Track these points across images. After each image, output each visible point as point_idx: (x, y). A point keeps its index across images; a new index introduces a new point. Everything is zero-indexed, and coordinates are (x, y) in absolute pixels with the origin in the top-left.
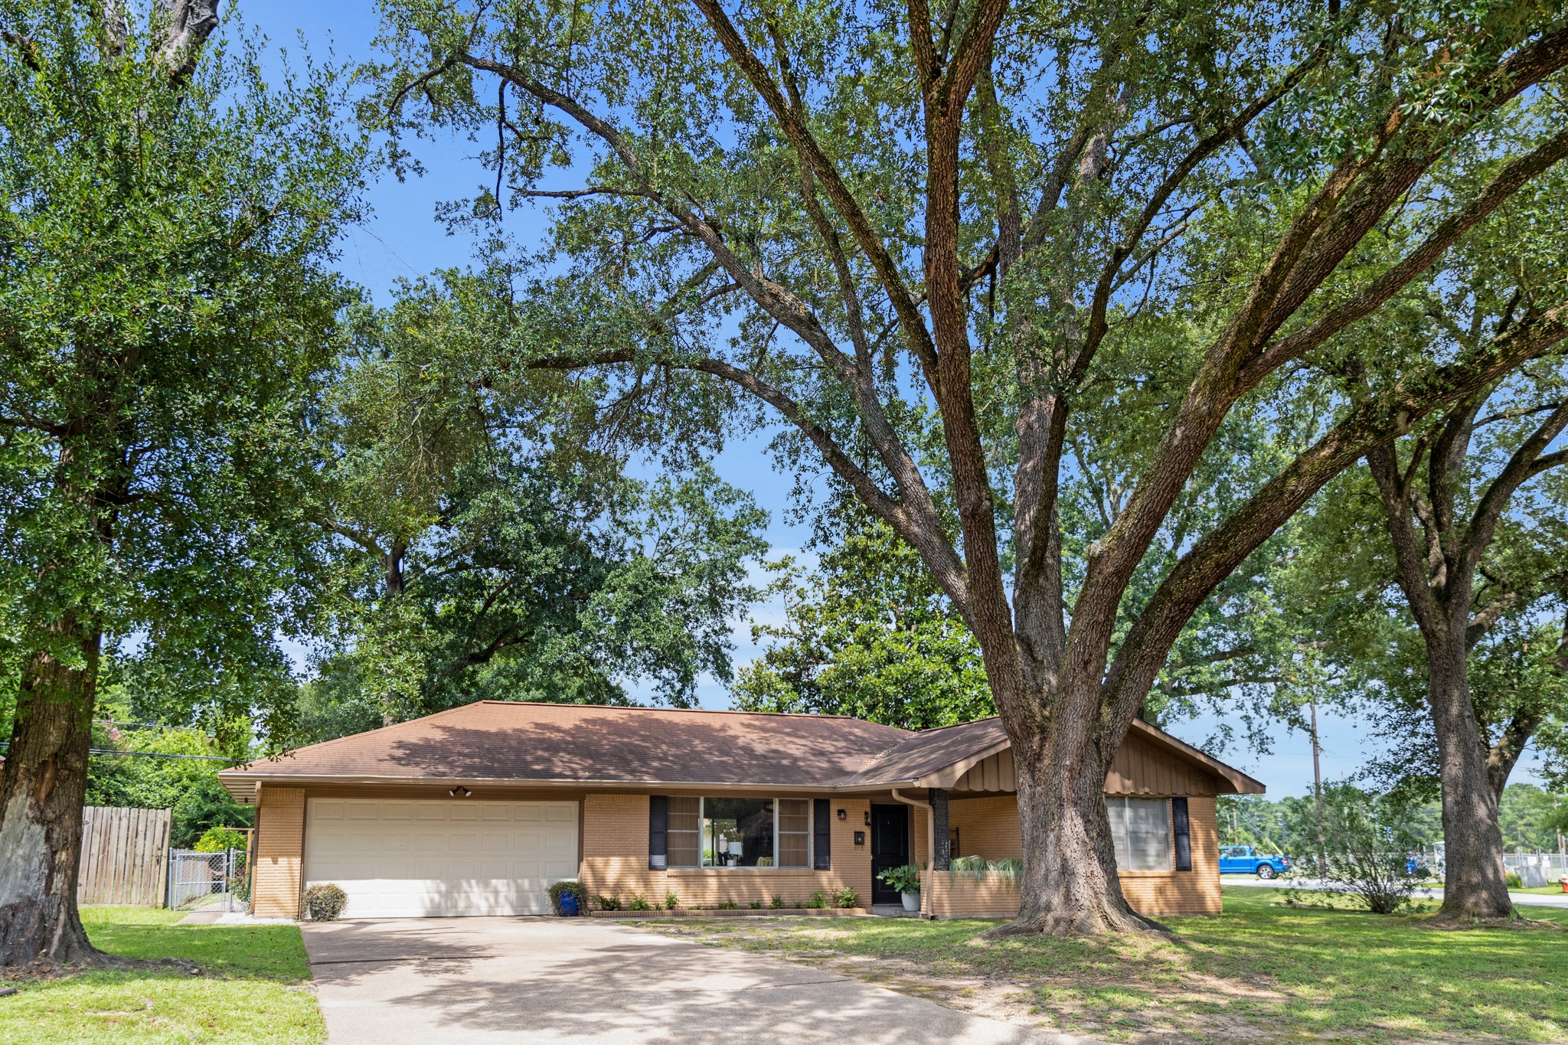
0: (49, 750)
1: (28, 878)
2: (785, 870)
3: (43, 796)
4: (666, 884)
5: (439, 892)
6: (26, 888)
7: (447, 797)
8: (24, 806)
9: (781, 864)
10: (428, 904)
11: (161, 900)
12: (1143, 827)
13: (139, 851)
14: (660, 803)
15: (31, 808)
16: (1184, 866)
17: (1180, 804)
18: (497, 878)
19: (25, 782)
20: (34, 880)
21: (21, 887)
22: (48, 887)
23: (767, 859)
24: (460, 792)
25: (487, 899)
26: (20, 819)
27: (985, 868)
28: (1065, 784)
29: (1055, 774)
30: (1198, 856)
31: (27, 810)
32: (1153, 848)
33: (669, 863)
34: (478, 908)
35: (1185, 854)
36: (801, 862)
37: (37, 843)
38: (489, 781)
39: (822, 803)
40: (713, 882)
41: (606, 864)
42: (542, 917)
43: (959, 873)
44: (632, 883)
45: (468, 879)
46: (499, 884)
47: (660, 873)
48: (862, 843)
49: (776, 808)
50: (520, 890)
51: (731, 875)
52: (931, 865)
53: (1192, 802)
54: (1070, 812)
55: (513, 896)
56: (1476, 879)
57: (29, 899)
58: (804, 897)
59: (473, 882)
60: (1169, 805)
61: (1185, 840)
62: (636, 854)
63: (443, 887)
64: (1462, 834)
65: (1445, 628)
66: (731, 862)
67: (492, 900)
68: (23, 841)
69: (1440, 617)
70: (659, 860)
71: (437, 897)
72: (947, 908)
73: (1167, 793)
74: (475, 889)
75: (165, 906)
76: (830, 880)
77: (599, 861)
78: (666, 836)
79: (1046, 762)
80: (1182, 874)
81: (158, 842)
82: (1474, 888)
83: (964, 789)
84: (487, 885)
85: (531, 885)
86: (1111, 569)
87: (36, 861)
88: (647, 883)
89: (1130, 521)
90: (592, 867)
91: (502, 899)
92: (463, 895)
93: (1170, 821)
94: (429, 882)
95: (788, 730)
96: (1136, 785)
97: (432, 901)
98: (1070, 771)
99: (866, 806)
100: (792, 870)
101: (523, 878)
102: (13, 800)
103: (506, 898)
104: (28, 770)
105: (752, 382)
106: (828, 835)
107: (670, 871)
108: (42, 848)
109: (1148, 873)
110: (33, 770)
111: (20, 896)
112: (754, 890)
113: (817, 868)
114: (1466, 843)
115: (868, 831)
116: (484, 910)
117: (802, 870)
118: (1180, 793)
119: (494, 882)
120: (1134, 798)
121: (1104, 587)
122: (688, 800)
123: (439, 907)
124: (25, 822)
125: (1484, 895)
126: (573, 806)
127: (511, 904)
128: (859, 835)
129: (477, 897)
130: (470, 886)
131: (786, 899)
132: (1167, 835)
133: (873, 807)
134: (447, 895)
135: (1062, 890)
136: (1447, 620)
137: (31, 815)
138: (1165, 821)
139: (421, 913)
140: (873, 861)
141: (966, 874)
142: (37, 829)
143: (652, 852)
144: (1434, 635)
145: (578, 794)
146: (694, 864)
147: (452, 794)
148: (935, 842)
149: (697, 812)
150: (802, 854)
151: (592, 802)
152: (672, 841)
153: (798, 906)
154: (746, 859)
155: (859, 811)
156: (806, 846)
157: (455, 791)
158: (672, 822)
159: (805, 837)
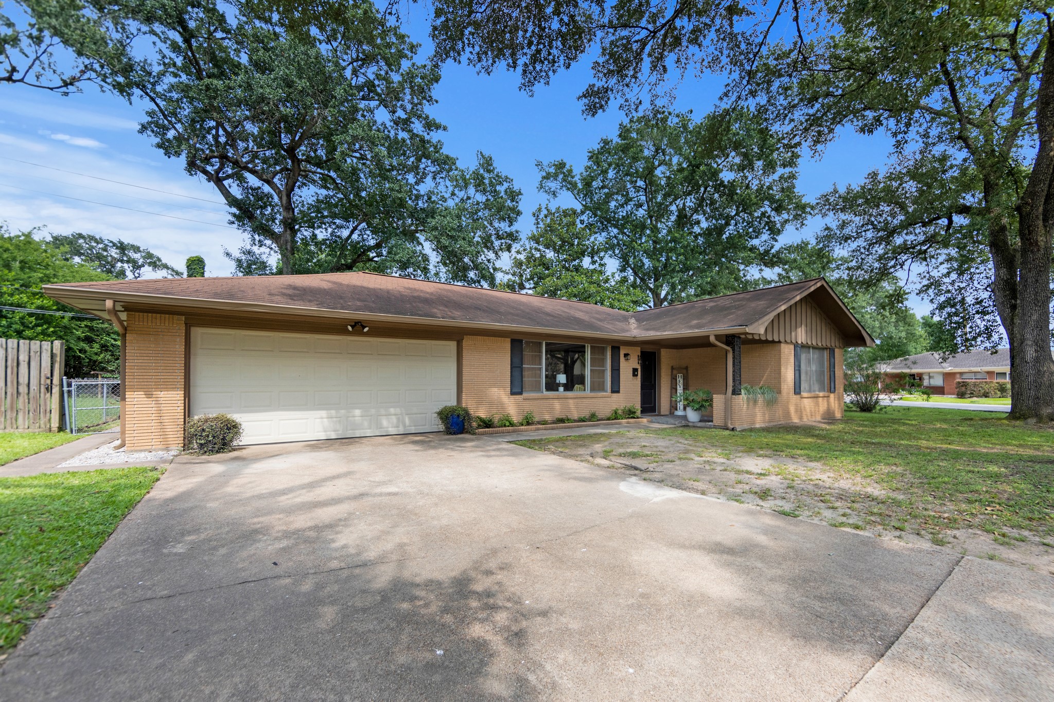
2: (593, 394)
4: (522, 405)
7: (347, 332)
9: (592, 390)
11: (55, 424)
13: (23, 379)
14: (517, 343)
16: (832, 391)
17: (832, 351)
23: (581, 386)
33: (524, 390)
35: (832, 384)
36: (602, 388)
39: (616, 347)
47: (517, 397)
48: (637, 375)
49: (587, 351)
50: (410, 414)
51: (564, 398)
52: (730, 391)
58: (607, 412)
60: (827, 353)
62: (502, 384)
66: (561, 389)
69: (1043, 232)
70: (517, 388)
73: (828, 345)
75: (61, 429)
76: (620, 400)
78: (521, 369)
80: (831, 395)
81: (46, 371)
93: (826, 363)
96: (818, 340)
99: (638, 350)
100: (599, 394)
106: (619, 370)
107: (524, 396)
109: (820, 395)
113: (613, 392)
115: (639, 367)
117: (604, 394)
118: (833, 345)
120: (815, 348)
122: (535, 340)
126: (453, 345)
128: (635, 370)
131: (600, 415)
132: (824, 371)
133: (642, 352)
138: (823, 364)
140: (641, 387)
143: (512, 382)
144: (1037, 244)
145: (457, 335)
146: (539, 390)
147: (350, 328)
148: (734, 375)
149: (540, 352)
150: (604, 382)
151: (466, 342)
152: (526, 373)
153: (608, 419)
154: (569, 387)
155: (635, 353)
156: (603, 377)
157: (353, 327)
158: (526, 359)
159: (603, 371)
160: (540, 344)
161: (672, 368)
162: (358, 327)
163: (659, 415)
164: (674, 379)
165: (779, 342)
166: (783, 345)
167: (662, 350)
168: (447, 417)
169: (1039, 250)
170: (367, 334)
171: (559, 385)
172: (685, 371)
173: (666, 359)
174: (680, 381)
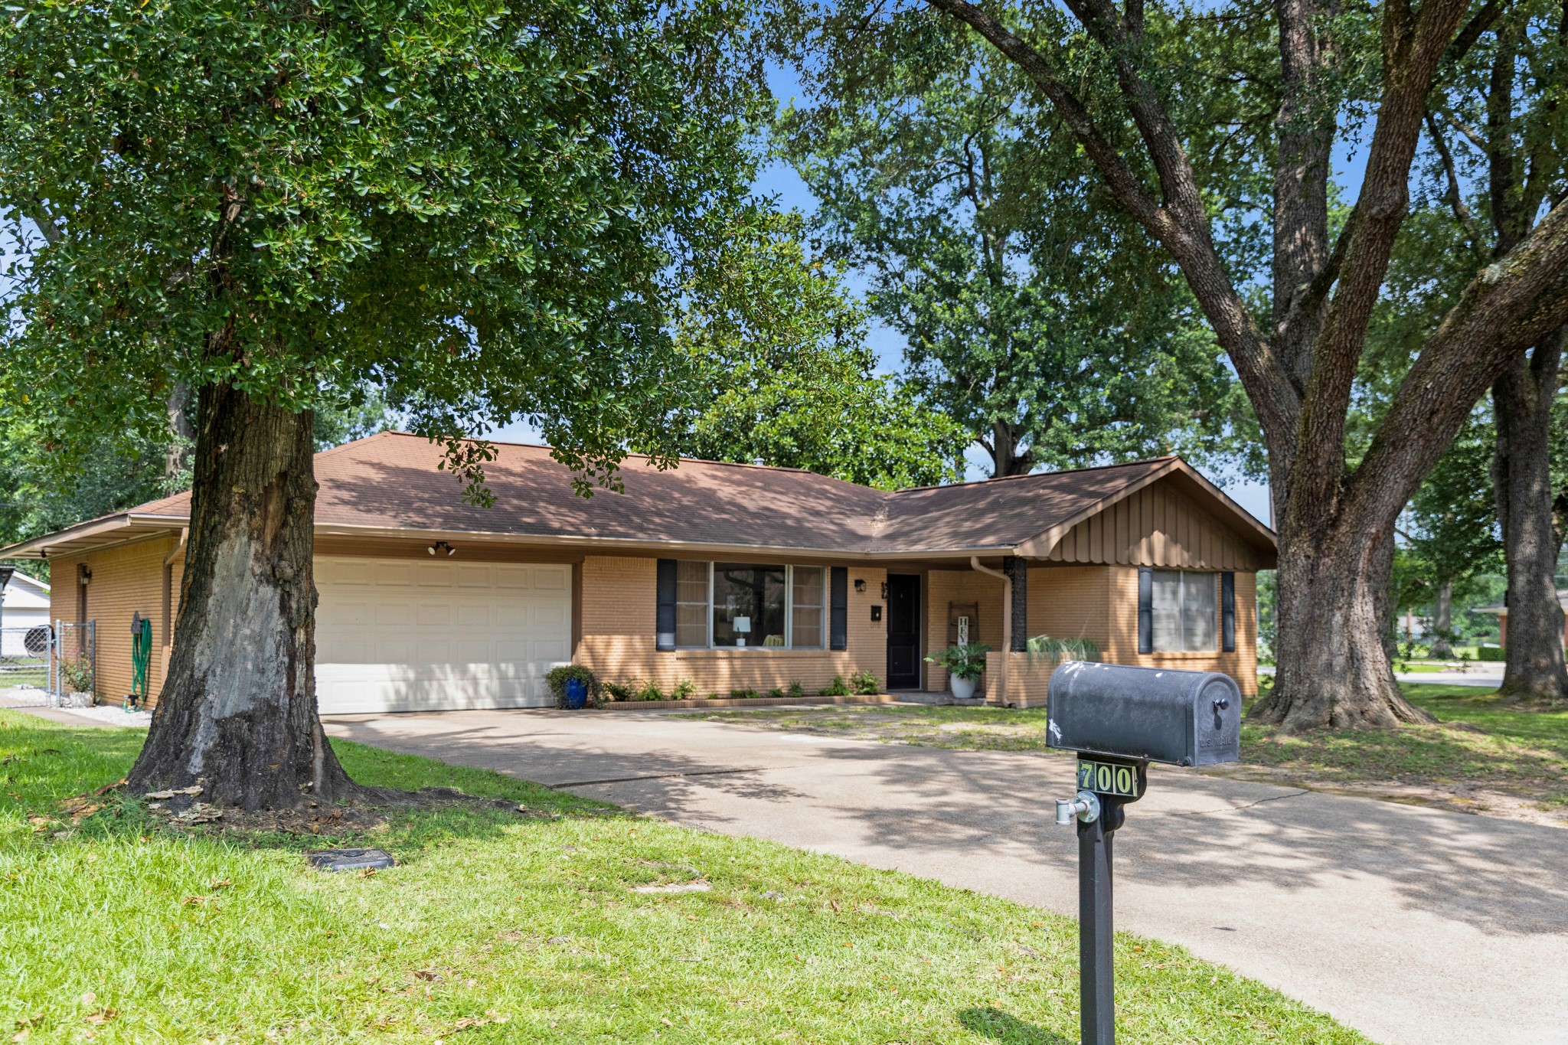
0: (276, 466)
1: (262, 672)
2: (799, 652)
3: (268, 540)
4: (673, 670)
5: (406, 680)
6: (261, 686)
7: (426, 556)
8: (246, 555)
9: (797, 643)
10: (392, 696)
12: (1194, 606)
14: (668, 566)
15: (257, 559)
16: (1228, 648)
17: (1228, 578)
18: (477, 661)
19: (245, 517)
20: (271, 674)
21: (253, 684)
22: (291, 686)
23: (776, 637)
24: (443, 548)
25: (465, 690)
26: (241, 576)
27: (1057, 648)
28: (1365, 554)
29: (1353, 543)
30: (1241, 638)
31: (251, 562)
32: (1200, 627)
33: (678, 644)
34: (454, 702)
35: (1230, 635)
36: (814, 642)
37: (269, 616)
38: (486, 535)
39: (839, 570)
40: (724, 667)
41: (608, 645)
42: (532, 709)
43: (1035, 654)
44: (637, 670)
45: (441, 662)
46: (478, 669)
47: (667, 655)
48: (879, 619)
49: (790, 577)
50: (503, 678)
51: (744, 657)
52: (1007, 646)
53: (1238, 576)
54: (1361, 586)
55: (495, 685)
56: (1544, 662)
57: (267, 702)
58: (821, 682)
59: (448, 667)
60: (1217, 581)
61: (1230, 621)
62: (642, 633)
63: (411, 675)
64: (1532, 615)
65: (1535, 399)
66: (741, 641)
67: (471, 691)
68: (250, 613)
69: (1532, 386)
70: (667, 639)
71: (403, 688)
72: (1023, 697)
73: (1219, 567)
74: (450, 676)
76: (844, 663)
77: (599, 641)
78: (674, 609)
79: (1344, 528)
80: (1225, 655)
82: (1543, 671)
83: (1057, 559)
84: (464, 672)
85: (516, 671)
86: (1508, 301)
87: (270, 646)
88: (651, 667)
89: (1555, 243)
90: (591, 650)
91: (483, 691)
92: (435, 683)
93: (1217, 598)
94: (393, 667)
95: (759, 484)
96: (1192, 558)
97: (397, 692)
98: (1374, 540)
99: (882, 575)
100: (808, 652)
101: (507, 661)
102: (225, 545)
103: (487, 689)
104: (246, 497)
105: (987, 22)
106: (845, 609)
107: (679, 653)
108: (278, 623)
109: (1199, 654)
110: (255, 498)
111: (253, 698)
112: (767, 676)
113: (833, 648)
114: (1536, 624)
115: (884, 605)
116: (462, 703)
117: (817, 651)
118: (1229, 567)
119: (472, 667)
120: (1191, 573)
121: (1490, 322)
122: (698, 562)
123: (407, 699)
124: (250, 581)
125: (1552, 678)
126: (566, 569)
127: (494, 697)
128: (876, 610)
129: (453, 689)
130: (444, 673)
131: (806, 686)
132: (1213, 613)
133: (889, 576)
134: (415, 686)
135: (1350, 677)
136: (1538, 390)
137: (258, 571)
138: (1211, 600)
139: (383, 707)
140: (889, 640)
141: (1042, 655)
142: (267, 591)
143: (659, 630)
144: (1524, 406)
145: (575, 557)
146: (703, 644)
147: (432, 551)
148: (1013, 620)
149: (707, 579)
150: (818, 631)
151: (588, 566)
152: (681, 615)
153: (822, 694)
154: (755, 638)
155: (876, 582)
156: (818, 622)
157: (436, 548)
158: (681, 593)
159: (818, 611)
160: (705, 567)
161: (951, 606)
162: (442, 549)
163: (925, 691)
164: (953, 625)
165: (1104, 564)
166: (1112, 569)
167: (930, 572)
168: (562, 683)
169: (1528, 416)
170: (452, 558)
171: (738, 635)
172: (972, 612)
173: (936, 591)
174: (963, 629)
